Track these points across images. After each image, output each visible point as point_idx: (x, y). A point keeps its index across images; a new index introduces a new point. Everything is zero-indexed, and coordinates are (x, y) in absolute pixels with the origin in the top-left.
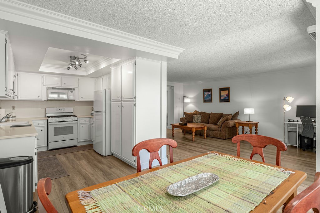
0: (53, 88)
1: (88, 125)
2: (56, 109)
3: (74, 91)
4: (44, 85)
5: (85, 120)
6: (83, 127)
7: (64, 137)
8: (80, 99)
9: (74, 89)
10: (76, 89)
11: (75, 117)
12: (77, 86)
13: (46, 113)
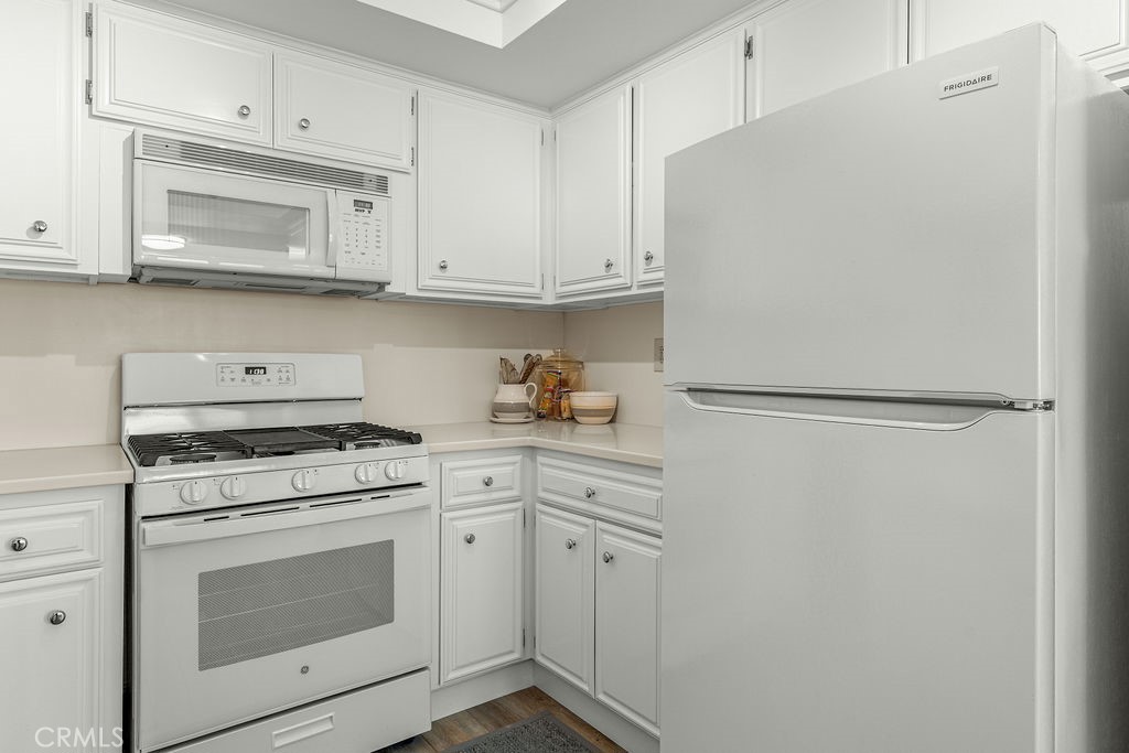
0: (196, 153)
1: (509, 517)
2: (223, 366)
3: (378, 201)
4: (103, 103)
5: (487, 472)
6: (470, 541)
7: (305, 670)
8: (431, 283)
9: (382, 184)
10: (395, 182)
11: (407, 448)
12: (405, 163)
13: (121, 408)
